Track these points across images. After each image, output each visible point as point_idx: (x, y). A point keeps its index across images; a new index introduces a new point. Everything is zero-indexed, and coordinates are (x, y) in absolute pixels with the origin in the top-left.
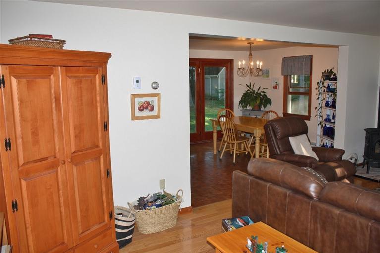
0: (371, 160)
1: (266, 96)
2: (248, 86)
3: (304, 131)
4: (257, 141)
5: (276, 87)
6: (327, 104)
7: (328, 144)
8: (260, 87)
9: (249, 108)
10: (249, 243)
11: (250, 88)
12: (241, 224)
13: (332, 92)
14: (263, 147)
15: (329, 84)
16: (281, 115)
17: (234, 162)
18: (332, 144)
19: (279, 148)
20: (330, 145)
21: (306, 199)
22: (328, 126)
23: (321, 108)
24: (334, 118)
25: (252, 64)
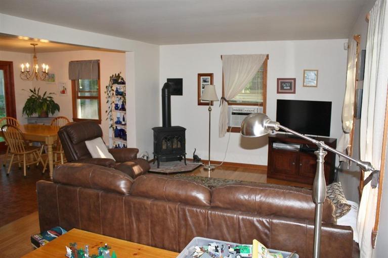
0: (160, 155)
1: (53, 101)
2: (32, 91)
3: (99, 134)
4: (50, 149)
5: (63, 92)
6: (117, 107)
7: (120, 146)
8: (46, 93)
9: (35, 115)
10: (69, 251)
11: (35, 94)
12: (53, 235)
13: (121, 95)
14: (56, 155)
15: (117, 88)
16: (71, 121)
17: (25, 175)
18: (124, 145)
19: (76, 154)
20: (123, 146)
21: (118, 196)
22: (119, 128)
23: (111, 111)
24: (124, 120)
25: (37, 67)
